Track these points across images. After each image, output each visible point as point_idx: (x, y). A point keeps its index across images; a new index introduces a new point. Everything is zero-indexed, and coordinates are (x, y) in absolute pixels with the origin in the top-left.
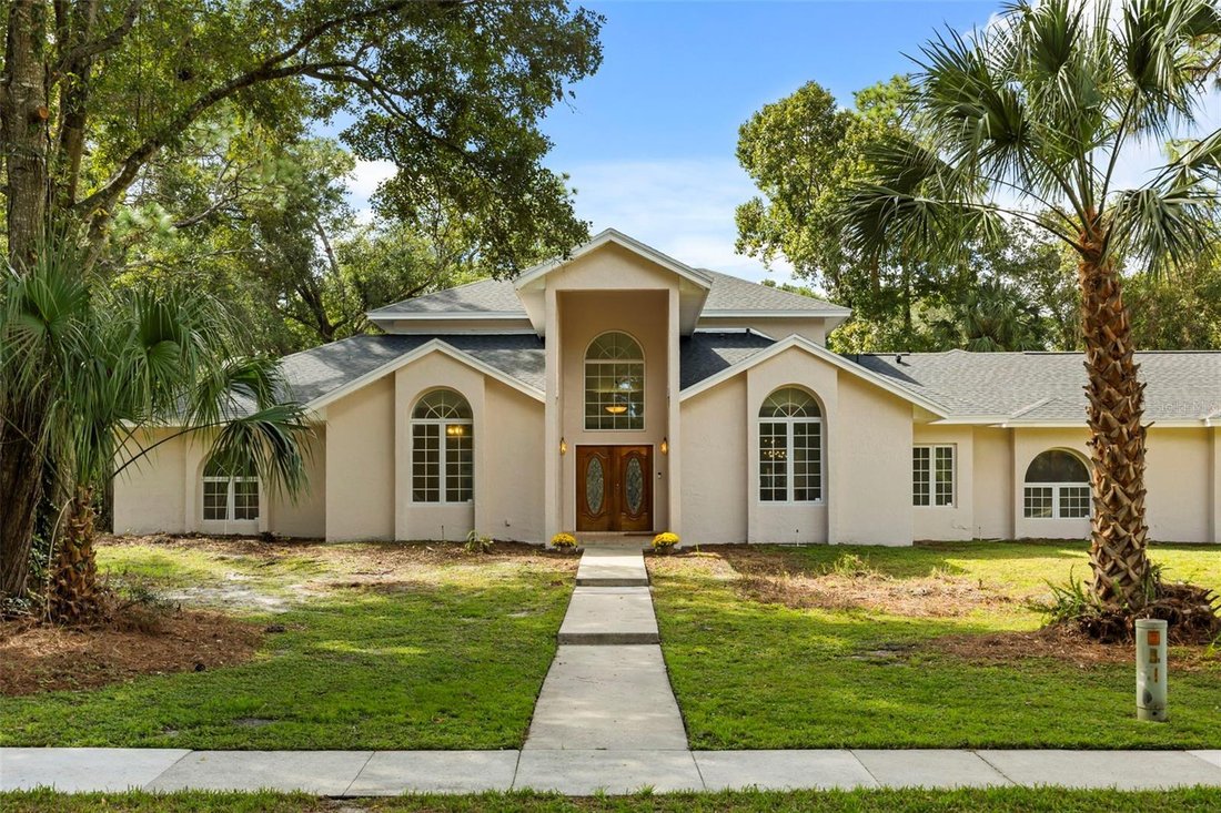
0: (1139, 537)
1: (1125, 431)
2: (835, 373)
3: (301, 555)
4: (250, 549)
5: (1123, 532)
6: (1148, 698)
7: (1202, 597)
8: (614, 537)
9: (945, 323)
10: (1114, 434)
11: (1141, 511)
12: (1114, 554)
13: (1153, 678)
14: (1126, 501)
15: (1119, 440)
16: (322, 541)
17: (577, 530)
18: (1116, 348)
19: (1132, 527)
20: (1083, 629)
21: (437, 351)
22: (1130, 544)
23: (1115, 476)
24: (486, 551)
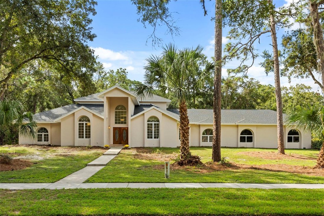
0: (187, 147)
1: (185, 128)
2: (161, 114)
3: (55, 149)
4: (44, 148)
5: (184, 146)
6: (166, 175)
7: (198, 158)
8: (120, 145)
9: (201, 102)
10: (183, 129)
11: (188, 143)
12: (183, 150)
13: (167, 171)
14: (185, 141)
15: (184, 130)
16: (60, 146)
17: (113, 144)
18: (184, 113)
19: (186, 145)
20: (178, 164)
21: (83, 108)
22: (185, 148)
23: (183, 136)
24: (90, 148)
